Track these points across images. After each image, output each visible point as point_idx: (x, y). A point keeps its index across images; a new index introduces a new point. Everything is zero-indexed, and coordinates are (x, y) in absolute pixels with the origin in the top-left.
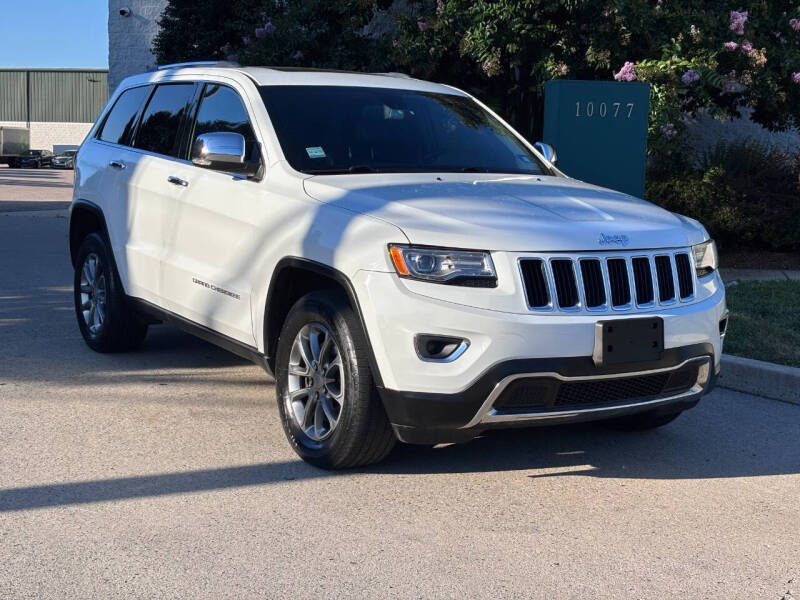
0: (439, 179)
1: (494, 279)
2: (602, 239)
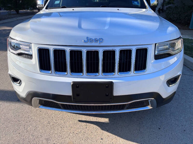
1: (32, 55)
2: (86, 40)
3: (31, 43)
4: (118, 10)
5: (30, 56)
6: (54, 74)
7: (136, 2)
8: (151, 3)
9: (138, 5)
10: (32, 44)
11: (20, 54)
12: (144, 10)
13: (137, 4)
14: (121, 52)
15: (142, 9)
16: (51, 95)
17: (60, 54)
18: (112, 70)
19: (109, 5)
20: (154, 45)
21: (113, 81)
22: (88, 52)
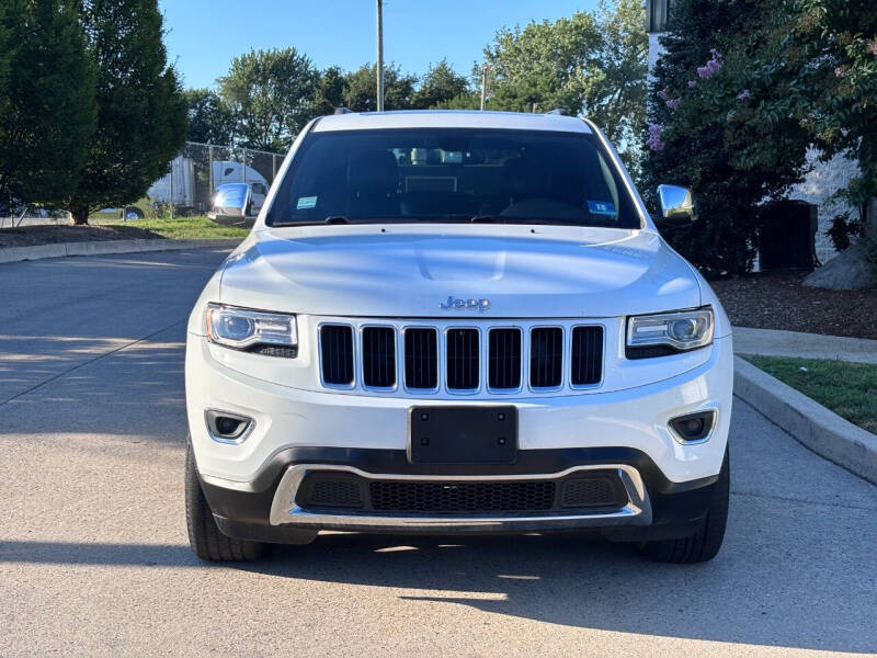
0: (383, 230)
1: (295, 348)
2: (446, 303)
3: (295, 315)
4: (533, 231)
5: (290, 350)
6: (362, 392)
7: (603, 207)
8: (664, 206)
9: (608, 217)
10: (298, 317)
11: (254, 348)
12: (635, 232)
13: (608, 213)
14: (536, 333)
15: (628, 231)
16: (348, 453)
17: (378, 339)
18: (513, 382)
19: (503, 214)
20: (623, 321)
21: (518, 405)
22: (452, 334)
